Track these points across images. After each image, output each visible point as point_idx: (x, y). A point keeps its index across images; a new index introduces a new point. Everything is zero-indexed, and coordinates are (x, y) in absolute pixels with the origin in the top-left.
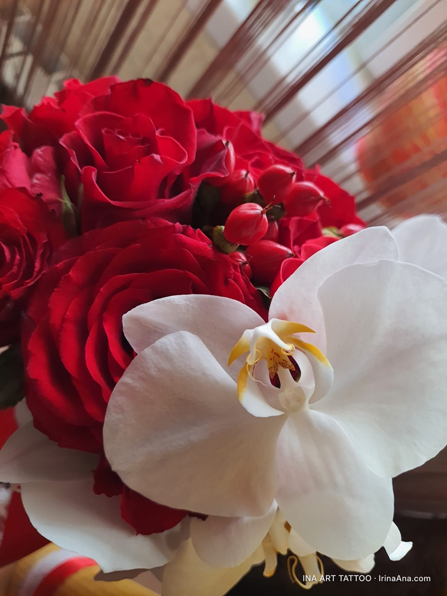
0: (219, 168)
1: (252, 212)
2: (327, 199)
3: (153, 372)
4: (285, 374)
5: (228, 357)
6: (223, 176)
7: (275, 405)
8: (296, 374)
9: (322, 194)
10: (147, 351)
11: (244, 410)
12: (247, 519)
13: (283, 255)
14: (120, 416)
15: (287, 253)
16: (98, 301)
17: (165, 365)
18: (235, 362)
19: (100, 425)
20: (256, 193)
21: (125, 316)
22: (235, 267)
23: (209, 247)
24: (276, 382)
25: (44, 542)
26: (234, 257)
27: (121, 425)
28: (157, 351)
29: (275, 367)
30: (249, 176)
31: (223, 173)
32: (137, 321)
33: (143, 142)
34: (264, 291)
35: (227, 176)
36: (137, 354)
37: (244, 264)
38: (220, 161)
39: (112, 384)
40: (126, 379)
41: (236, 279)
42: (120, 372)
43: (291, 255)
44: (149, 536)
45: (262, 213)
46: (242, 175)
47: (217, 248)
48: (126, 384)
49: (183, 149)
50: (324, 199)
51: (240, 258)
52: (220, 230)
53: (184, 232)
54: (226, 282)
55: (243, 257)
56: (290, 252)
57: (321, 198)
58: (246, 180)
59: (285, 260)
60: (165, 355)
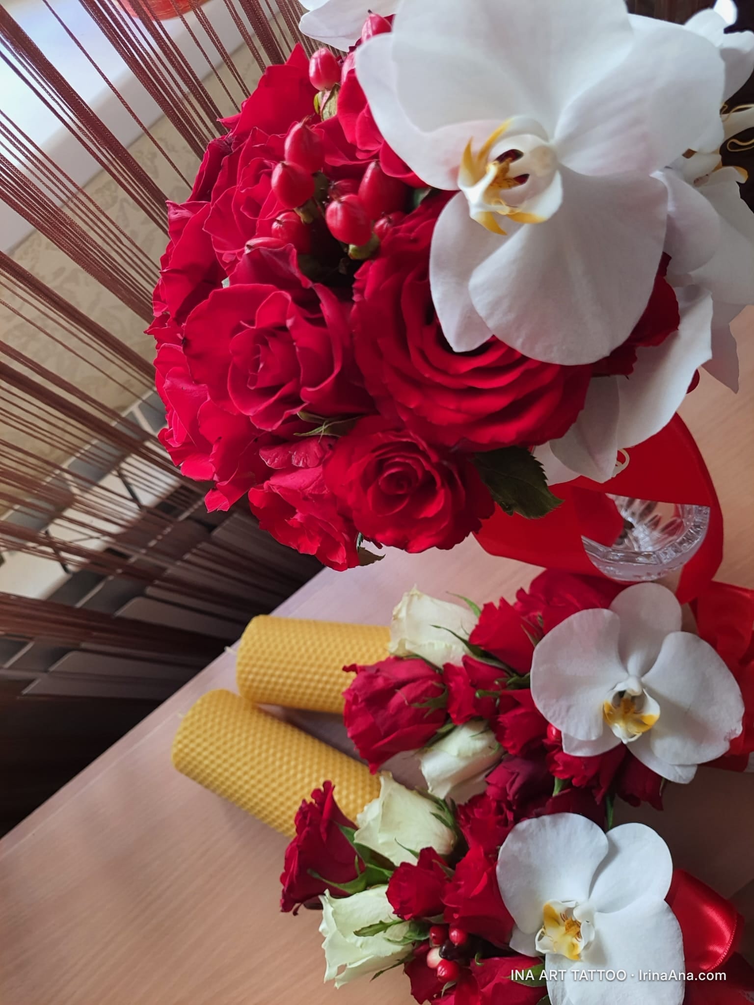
0: (284, 256)
1: (340, 214)
2: (305, 119)
3: (511, 316)
4: (516, 167)
5: (496, 235)
6: (295, 250)
7: (549, 180)
8: (514, 155)
9: (298, 126)
10: (491, 324)
11: (555, 216)
12: (670, 207)
13: (377, 173)
14: (555, 349)
15: (374, 169)
16: (439, 379)
17: (506, 304)
18: (502, 227)
19: (563, 368)
20: (301, 209)
21: (456, 349)
22: (396, 231)
23: (375, 263)
24: (522, 179)
25: (676, 418)
26: (382, 233)
27: (564, 347)
28: (491, 315)
29: (508, 180)
30: (279, 218)
31: (291, 250)
32: (459, 337)
33: (265, 343)
34: (422, 196)
35: (293, 245)
36: (494, 336)
37: (389, 221)
38: (276, 254)
39: (524, 359)
40: (518, 344)
41: (411, 230)
42: (511, 351)
43: (377, 164)
44: (681, 318)
45: (340, 202)
46: (280, 227)
47: (376, 254)
48: (523, 344)
49: (270, 297)
50: (306, 123)
51: (382, 226)
52: (354, 250)
53: (361, 291)
54: (415, 241)
55: (381, 222)
56: (372, 165)
57: (303, 127)
58: (285, 222)
59: (384, 171)
60: (495, 305)
